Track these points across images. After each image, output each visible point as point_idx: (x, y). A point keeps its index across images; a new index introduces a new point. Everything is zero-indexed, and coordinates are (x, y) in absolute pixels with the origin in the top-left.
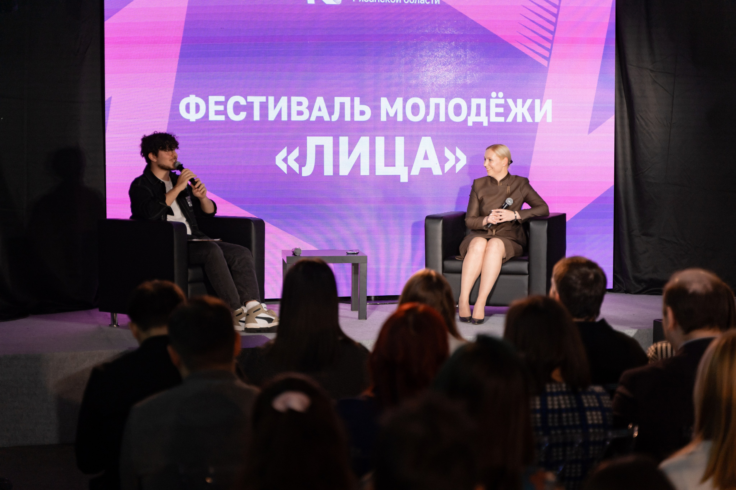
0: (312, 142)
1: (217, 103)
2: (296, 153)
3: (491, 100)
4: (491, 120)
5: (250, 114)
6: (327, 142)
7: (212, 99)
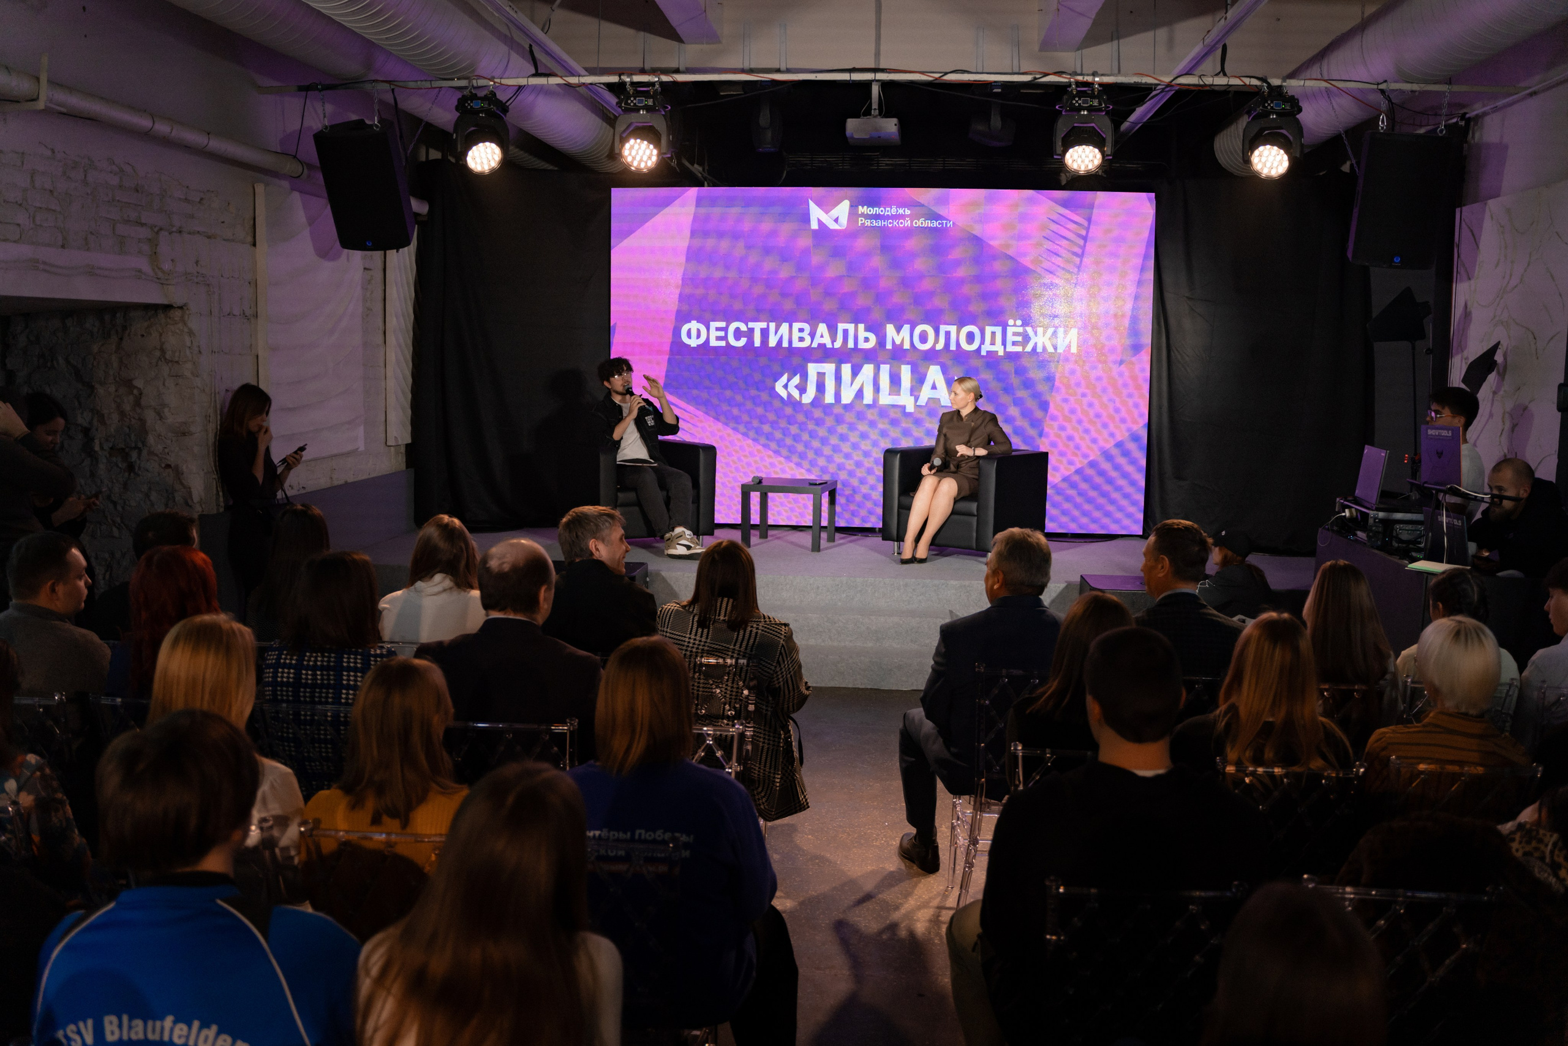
0: (813, 369)
1: (718, 329)
2: (796, 380)
3: (1008, 328)
4: (1008, 349)
5: (751, 341)
6: (829, 368)
7: (714, 325)
